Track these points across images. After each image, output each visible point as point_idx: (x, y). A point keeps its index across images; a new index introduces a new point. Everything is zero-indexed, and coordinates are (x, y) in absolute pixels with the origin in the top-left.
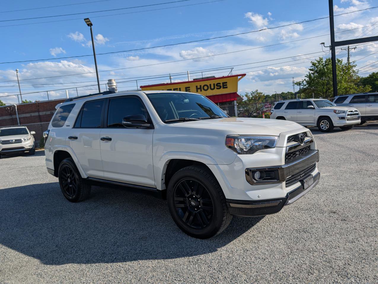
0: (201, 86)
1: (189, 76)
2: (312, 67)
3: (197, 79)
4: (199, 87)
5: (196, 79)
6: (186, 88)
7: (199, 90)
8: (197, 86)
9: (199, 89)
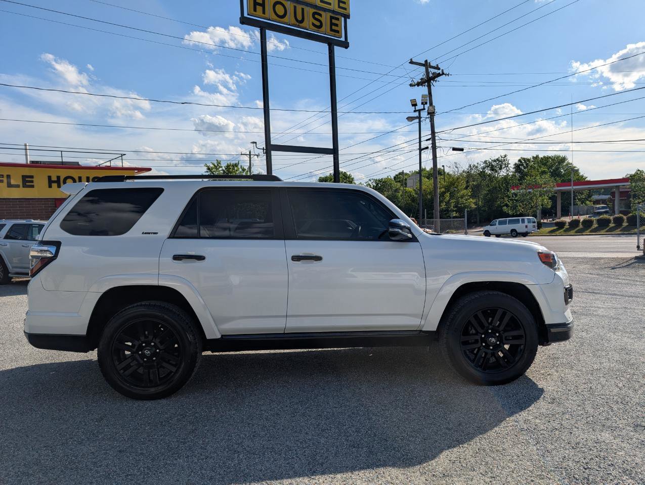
0: (58, 177)
1: (28, 154)
2: (208, 172)
3: (41, 162)
4: (54, 178)
5: (37, 162)
6: (24, 177)
7: (54, 185)
8: (50, 177)
9: (54, 182)
